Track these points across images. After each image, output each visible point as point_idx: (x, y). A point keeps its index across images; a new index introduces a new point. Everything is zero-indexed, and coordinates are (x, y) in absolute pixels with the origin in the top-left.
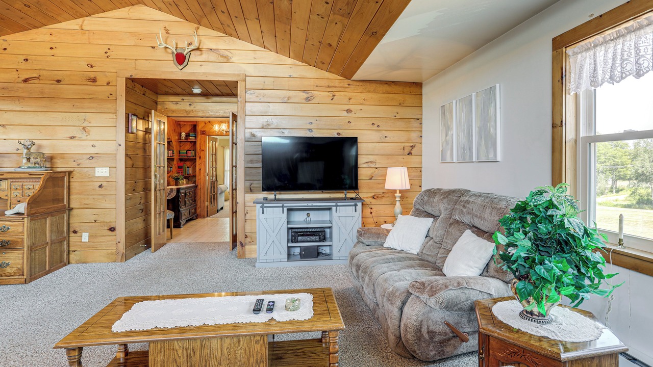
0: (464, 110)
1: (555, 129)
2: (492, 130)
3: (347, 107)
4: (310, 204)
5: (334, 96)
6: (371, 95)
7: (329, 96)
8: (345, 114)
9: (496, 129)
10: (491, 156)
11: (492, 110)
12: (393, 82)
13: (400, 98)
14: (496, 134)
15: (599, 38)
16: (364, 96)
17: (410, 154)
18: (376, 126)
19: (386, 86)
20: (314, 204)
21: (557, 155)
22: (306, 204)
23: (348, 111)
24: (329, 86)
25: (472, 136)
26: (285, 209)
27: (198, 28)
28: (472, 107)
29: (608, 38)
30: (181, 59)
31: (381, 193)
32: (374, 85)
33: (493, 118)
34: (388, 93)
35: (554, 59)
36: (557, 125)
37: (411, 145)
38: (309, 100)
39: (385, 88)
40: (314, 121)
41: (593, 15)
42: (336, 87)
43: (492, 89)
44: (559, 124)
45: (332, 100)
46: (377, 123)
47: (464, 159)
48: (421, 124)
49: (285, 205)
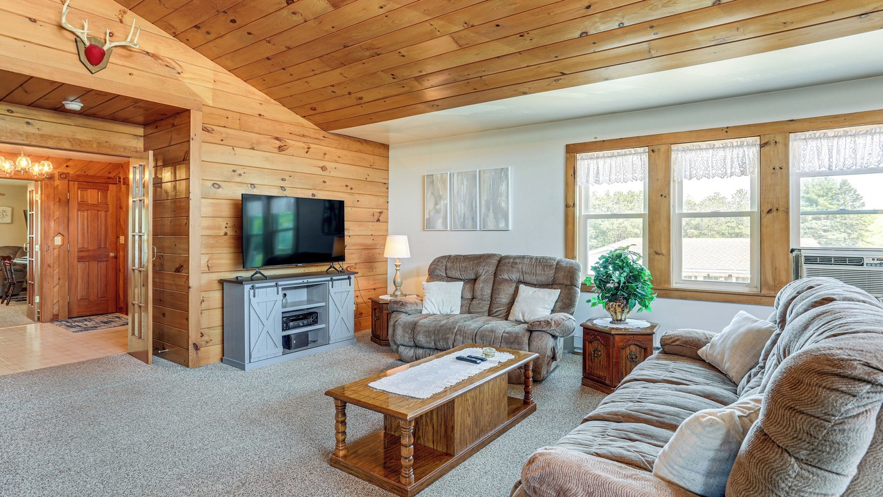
0: (465, 183)
1: (569, 209)
2: (503, 204)
3: (322, 164)
4: (305, 281)
5: (309, 148)
6: (345, 152)
7: (304, 148)
8: (319, 171)
9: (508, 203)
10: (502, 225)
11: (503, 187)
12: (365, 140)
13: (370, 158)
14: (508, 208)
15: (601, 154)
16: (339, 152)
17: (378, 220)
18: (349, 188)
19: (359, 143)
20: (310, 280)
21: (570, 226)
22: (301, 281)
23: (324, 168)
24: (303, 136)
25: (476, 207)
26: (280, 288)
27: (125, 12)
28: (476, 181)
29: (606, 155)
30: (94, 56)
31: (353, 265)
32: (348, 141)
33: (505, 194)
34: (360, 151)
35: (567, 159)
36: (569, 206)
37: (380, 211)
38: (283, 150)
39: (358, 146)
40: (287, 178)
41: (596, 138)
42: (311, 138)
43: (505, 171)
44: (572, 205)
45: (307, 153)
46: (350, 184)
47: (464, 227)
48: (387, 188)
49: (280, 283)
